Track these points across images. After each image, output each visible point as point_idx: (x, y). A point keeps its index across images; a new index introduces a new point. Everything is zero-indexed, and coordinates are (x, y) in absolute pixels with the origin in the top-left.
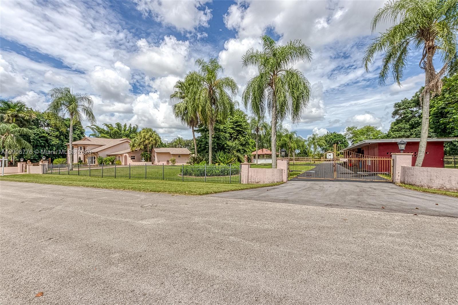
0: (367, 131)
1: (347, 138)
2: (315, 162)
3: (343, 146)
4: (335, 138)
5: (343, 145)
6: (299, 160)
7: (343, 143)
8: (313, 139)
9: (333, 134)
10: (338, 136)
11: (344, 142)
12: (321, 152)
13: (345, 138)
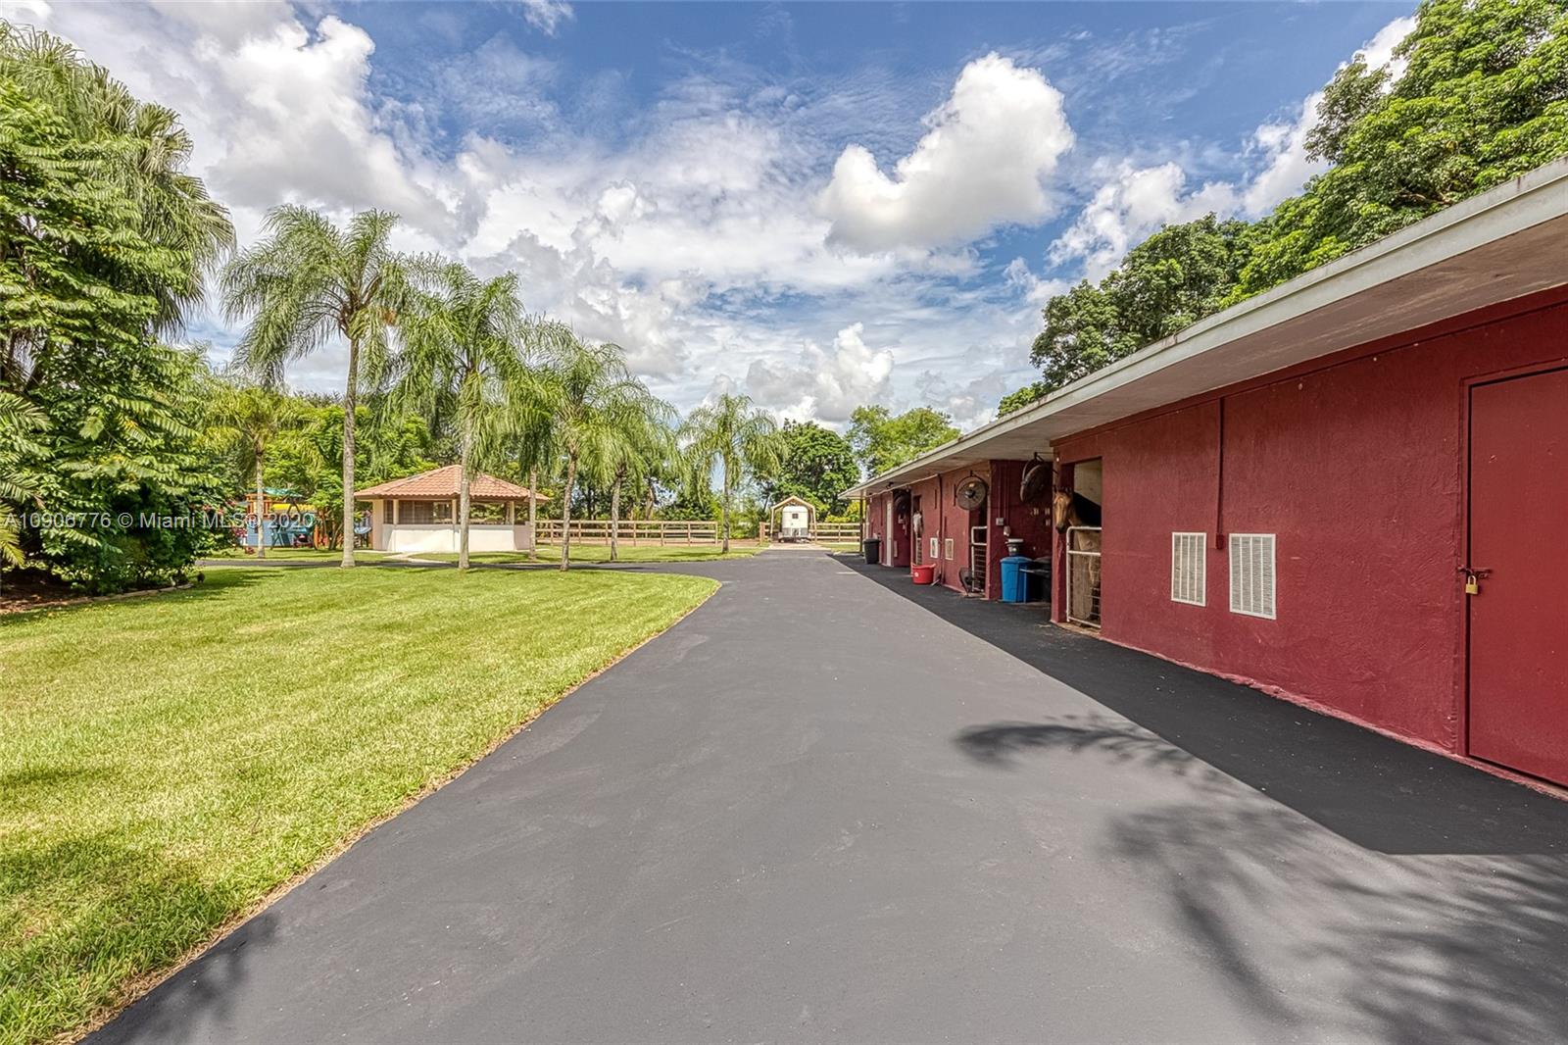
0: (921, 428)
1: (855, 449)
2: (726, 549)
3: (839, 480)
4: (813, 447)
5: (840, 476)
6: (659, 535)
7: (840, 469)
8: (725, 424)
9: (805, 432)
10: (824, 437)
11: (845, 464)
12: (760, 504)
13: (848, 448)
